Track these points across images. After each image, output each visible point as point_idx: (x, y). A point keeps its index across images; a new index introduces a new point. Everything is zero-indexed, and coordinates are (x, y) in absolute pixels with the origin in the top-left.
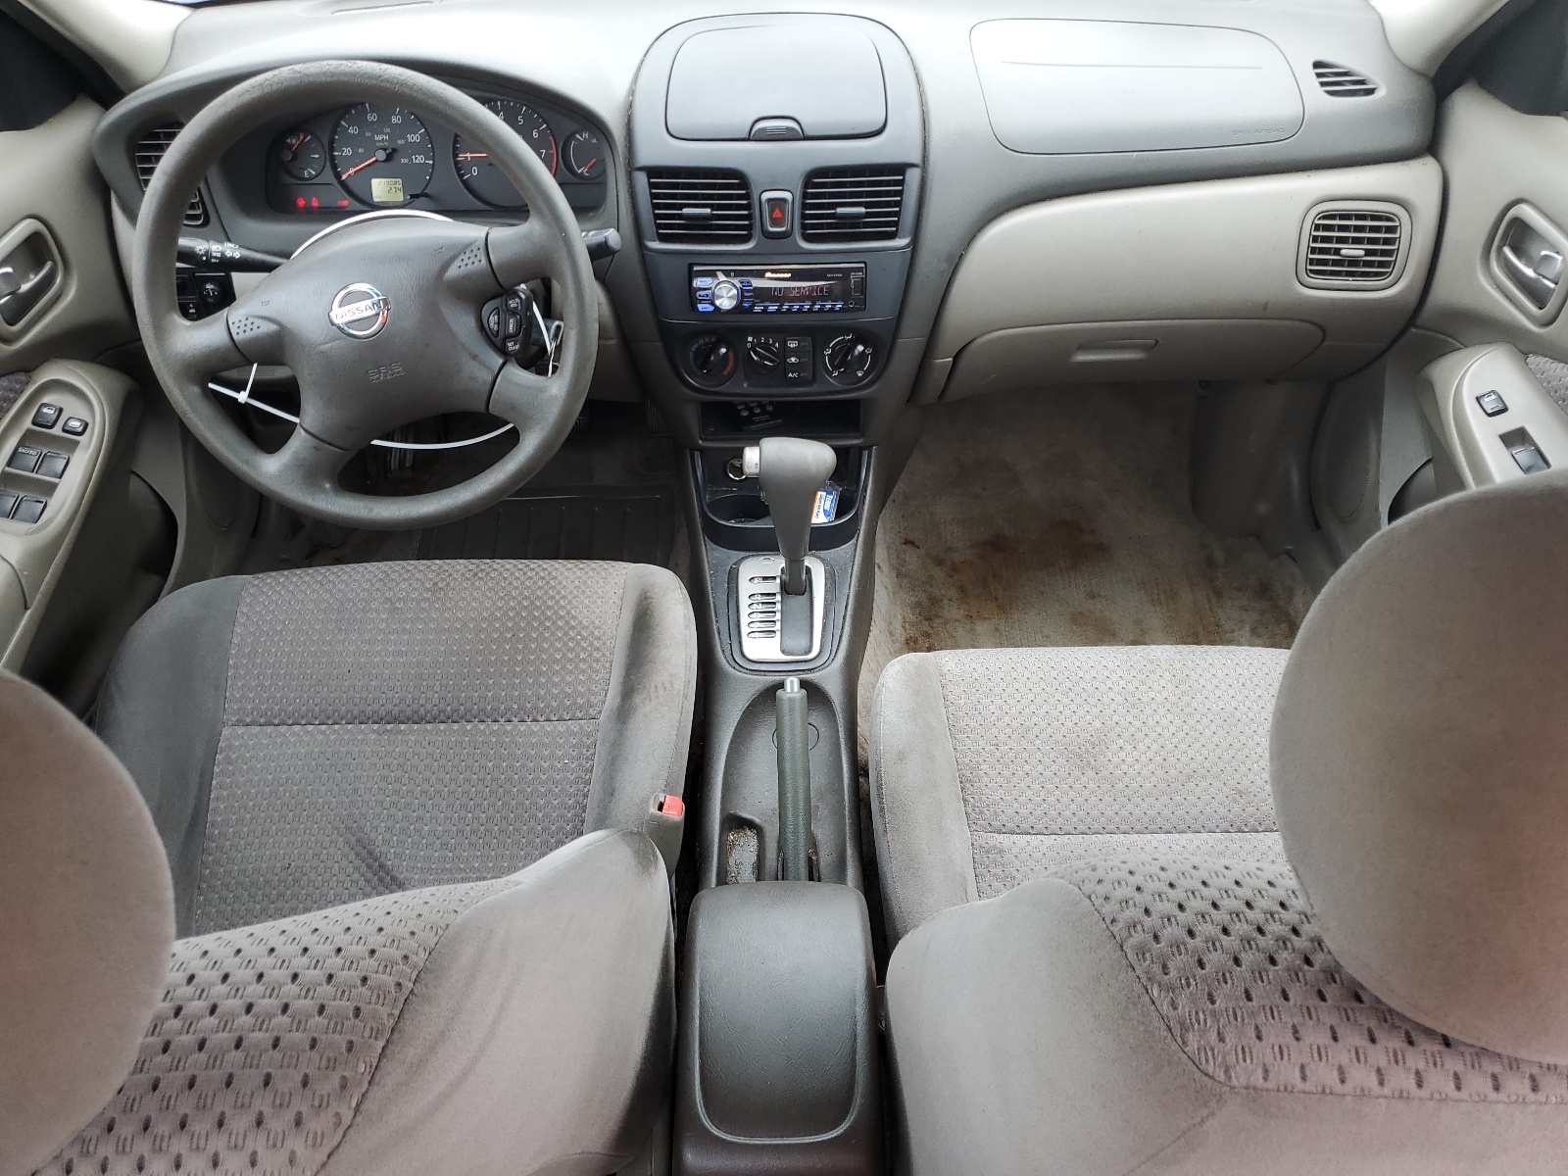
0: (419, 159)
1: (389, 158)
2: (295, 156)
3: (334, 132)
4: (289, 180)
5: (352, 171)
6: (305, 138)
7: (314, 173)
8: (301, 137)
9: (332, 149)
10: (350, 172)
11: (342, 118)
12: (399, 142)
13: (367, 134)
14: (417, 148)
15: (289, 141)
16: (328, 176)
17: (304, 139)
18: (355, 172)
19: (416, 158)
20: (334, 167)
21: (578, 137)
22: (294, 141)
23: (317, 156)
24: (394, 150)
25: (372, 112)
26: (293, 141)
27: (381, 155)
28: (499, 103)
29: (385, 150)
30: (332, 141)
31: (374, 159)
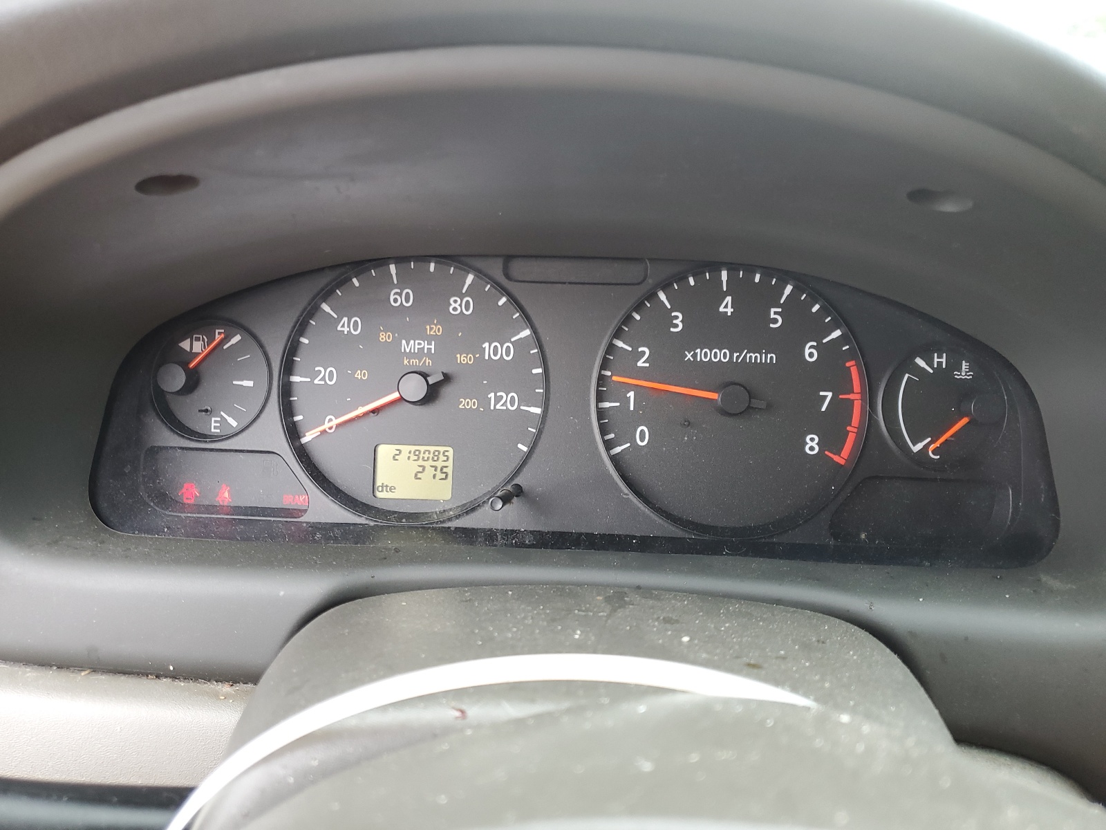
0: (505, 401)
1: (432, 394)
2: (193, 382)
3: (301, 327)
4: (167, 438)
5: (331, 422)
6: (227, 338)
7: (234, 423)
8: (218, 338)
9: (288, 367)
10: (326, 426)
11: (326, 294)
12: (462, 359)
13: (383, 337)
14: (500, 375)
15: (185, 345)
16: (270, 432)
17: (222, 342)
18: (338, 426)
19: (498, 399)
20: (287, 410)
21: (920, 362)
22: (198, 347)
23: (250, 384)
24: (447, 378)
25: (402, 284)
26: (196, 346)
27: (415, 388)
28: (724, 275)
29: (425, 376)
30: (292, 350)
31: (396, 395)
